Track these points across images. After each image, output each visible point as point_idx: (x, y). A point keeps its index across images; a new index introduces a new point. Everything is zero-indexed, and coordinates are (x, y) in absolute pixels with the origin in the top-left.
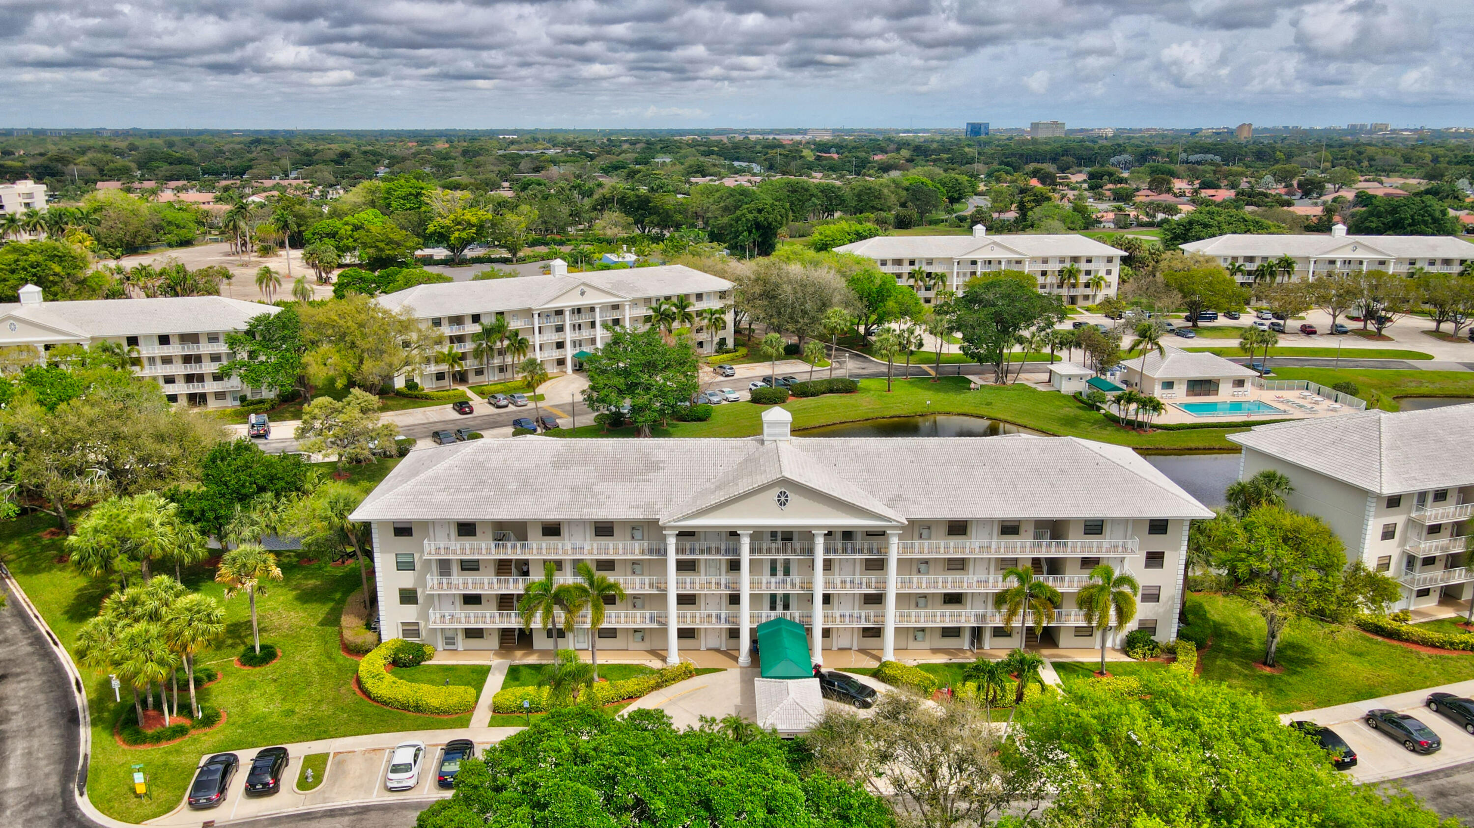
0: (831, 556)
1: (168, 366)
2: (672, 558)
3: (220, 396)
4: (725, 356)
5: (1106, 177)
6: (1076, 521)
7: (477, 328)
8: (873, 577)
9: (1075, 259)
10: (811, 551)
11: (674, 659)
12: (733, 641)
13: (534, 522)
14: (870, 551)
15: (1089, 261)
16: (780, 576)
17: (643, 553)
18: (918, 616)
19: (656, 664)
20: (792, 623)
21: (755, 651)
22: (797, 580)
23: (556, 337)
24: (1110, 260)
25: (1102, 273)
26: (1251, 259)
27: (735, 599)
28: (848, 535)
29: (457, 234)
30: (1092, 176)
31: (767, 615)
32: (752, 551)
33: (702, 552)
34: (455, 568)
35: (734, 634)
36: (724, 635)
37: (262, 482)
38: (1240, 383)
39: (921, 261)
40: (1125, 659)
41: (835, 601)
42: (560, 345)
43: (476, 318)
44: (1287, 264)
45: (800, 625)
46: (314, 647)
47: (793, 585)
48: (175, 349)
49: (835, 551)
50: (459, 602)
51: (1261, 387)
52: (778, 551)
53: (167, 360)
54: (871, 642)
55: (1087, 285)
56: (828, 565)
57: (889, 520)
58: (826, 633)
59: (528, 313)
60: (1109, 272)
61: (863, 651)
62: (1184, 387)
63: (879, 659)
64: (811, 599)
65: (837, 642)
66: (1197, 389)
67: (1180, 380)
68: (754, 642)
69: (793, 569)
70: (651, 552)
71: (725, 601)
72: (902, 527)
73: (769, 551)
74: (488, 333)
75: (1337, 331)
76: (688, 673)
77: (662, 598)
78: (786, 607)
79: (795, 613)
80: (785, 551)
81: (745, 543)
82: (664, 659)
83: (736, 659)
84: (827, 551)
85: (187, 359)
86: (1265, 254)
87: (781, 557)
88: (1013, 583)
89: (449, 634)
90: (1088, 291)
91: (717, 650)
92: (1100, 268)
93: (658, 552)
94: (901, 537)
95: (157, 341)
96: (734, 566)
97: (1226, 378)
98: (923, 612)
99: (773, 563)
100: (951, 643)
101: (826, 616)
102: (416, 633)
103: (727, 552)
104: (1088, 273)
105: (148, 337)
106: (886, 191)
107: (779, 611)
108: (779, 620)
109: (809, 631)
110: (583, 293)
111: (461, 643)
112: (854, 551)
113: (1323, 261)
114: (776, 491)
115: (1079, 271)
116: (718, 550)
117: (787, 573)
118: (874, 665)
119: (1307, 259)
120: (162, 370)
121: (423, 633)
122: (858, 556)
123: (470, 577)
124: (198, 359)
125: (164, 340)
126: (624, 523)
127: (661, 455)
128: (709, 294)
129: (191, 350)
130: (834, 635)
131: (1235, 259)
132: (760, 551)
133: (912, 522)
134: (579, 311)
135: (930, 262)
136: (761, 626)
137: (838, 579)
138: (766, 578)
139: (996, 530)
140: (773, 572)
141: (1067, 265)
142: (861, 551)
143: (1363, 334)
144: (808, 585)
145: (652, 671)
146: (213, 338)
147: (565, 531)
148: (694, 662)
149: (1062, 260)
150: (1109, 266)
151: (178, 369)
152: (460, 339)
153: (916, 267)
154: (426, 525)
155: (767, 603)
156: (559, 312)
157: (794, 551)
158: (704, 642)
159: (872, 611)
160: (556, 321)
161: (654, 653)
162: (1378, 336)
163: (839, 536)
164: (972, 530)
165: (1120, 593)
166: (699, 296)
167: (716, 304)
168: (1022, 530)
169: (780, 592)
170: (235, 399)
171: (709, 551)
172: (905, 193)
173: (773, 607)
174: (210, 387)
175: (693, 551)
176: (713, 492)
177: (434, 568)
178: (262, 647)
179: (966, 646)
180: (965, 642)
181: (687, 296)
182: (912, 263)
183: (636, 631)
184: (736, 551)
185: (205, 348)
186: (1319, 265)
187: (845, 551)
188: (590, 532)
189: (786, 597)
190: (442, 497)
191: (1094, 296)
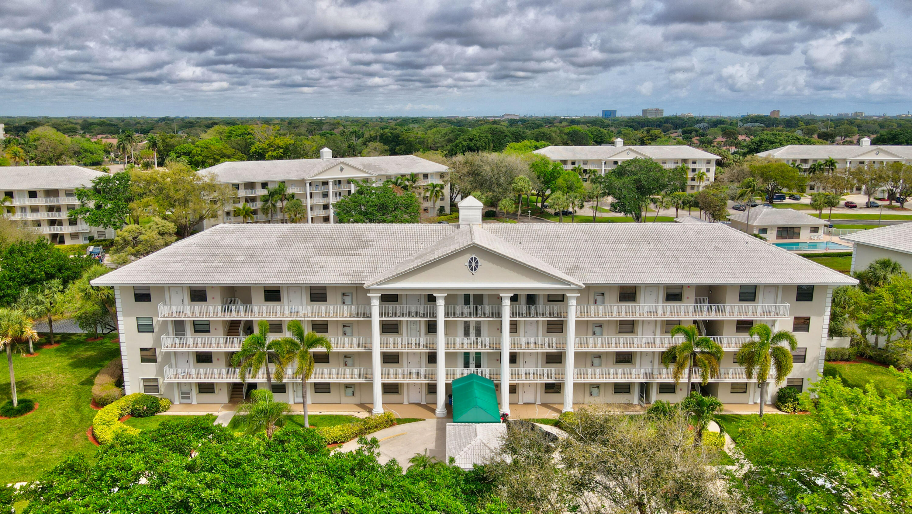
0: (517, 318)
1: (35, 214)
2: (376, 320)
3: (74, 236)
4: (443, 217)
6: (732, 286)
7: (265, 192)
8: (554, 338)
9: (685, 161)
10: (499, 314)
11: (379, 409)
12: (431, 396)
13: (257, 286)
14: (551, 314)
15: (694, 162)
16: (472, 337)
17: (351, 315)
18: (594, 374)
19: (363, 415)
20: (483, 378)
21: (449, 405)
22: (487, 342)
23: (322, 201)
24: (709, 162)
25: (704, 170)
26: (805, 161)
27: (432, 358)
28: (531, 299)
29: (270, 153)
31: (460, 371)
32: (447, 314)
33: (403, 315)
34: (189, 329)
35: (432, 389)
36: (424, 390)
38: (815, 230)
39: (579, 161)
40: (776, 411)
41: (520, 360)
42: (326, 207)
43: (264, 185)
44: (831, 163)
45: (490, 381)
46: (68, 402)
47: (483, 345)
48: (40, 201)
49: (521, 315)
50: (193, 360)
51: (829, 234)
52: (470, 314)
53: (35, 209)
54: (552, 398)
55: (693, 179)
56: (514, 327)
57: (568, 283)
58: (513, 389)
59: (301, 182)
60: (708, 170)
61: (545, 405)
62: (775, 233)
63: (560, 411)
64: (498, 357)
65: (523, 396)
66: (785, 234)
67: (772, 227)
68: (449, 396)
69: (484, 329)
70: (358, 315)
71: (425, 360)
72: (580, 290)
73: (462, 314)
74: (272, 194)
75: (872, 206)
76: (390, 422)
77: (368, 356)
78: (478, 365)
79: (486, 370)
80: (476, 314)
81: (441, 303)
82: (370, 411)
83: (433, 411)
84: (513, 314)
85: (51, 209)
86: (815, 157)
87: (473, 319)
88: (680, 340)
89: (185, 389)
90: (695, 183)
91: (418, 404)
92: (703, 168)
93: (364, 315)
94: (579, 301)
95: (27, 195)
96: (432, 328)
97: (805, 226)
98: (598, 370)
99: (467, 326)
100: (622, 398)
101: (512, 374)
102: (156, 388)
103: (425, 315)
104: (694, 170)
105: (21, 192)
107: (472, 368)
108: (470, 376)
109: (498, 386)
110: (342, 170)
111: (195, 397)
112: (537, 314)
113: (855, 161)
114: (467, 257)
115: (688, 169)
116: (417, 314)
117: (478, 333)
118: (555, 416)
119: (845, 161)
120: (31, 217)
121: (162, 388)
122: (540, 319)
123: (201, 338)
124: (58, 209)
125: (33, 194)
126: (336, 288)
127: (371, 236)
128: (432, 174)
129: (53, 202)
130: (520, 391)
131: (795, 161)
132: (454, 314)
133: (589, 288)
134: (340, 182)
135: (586, 162)
136: (456, 381)
137: (523, 341)
138: (460, 338)
139: (662, 296)
140: (466, 333)
141: (680, 165)
142: (543, 315)
143: (890, 207)
144: (497, 345)
145: (358, 420)
146: (69, 193)
147: (284, 295)
148: (396, 413)
149: (676, 162)
150: (708, 166)
151: (43, 216)
152: (253, 200)
153: (577, 166)
154: (161, 289)
155: (461, 361)
156: (325, 183)
157: (484, 314)
158: (406, 397)
159: (553, 369)
160: (322, 189)
161: (362, 406)
162: (902, 208)
163: (523, 300)
164: (641, 296)
165: (778, 349)
166: (426, 176)
167: (438, 181)
168: (684, 296)
169: (473, 350)
170: (85, 239)
171: (409, 314)
172: (566, 136)
173: (467, 365)
174: (67, 229)
175: (395, 314)
176: (413, 261)
177: (171, 329)
178: (20, 402)
179: (636, 401)
180: (635, 397)
181: (416, 175)
182: (573, 163)
183: (347, 386)
184: (433, 314)
185: (63, 201)
186: (853, 165)
187: (529, 314)
188: (306, 296)
189: (478, 355)
190: (179, 267)
191: (698, 187)
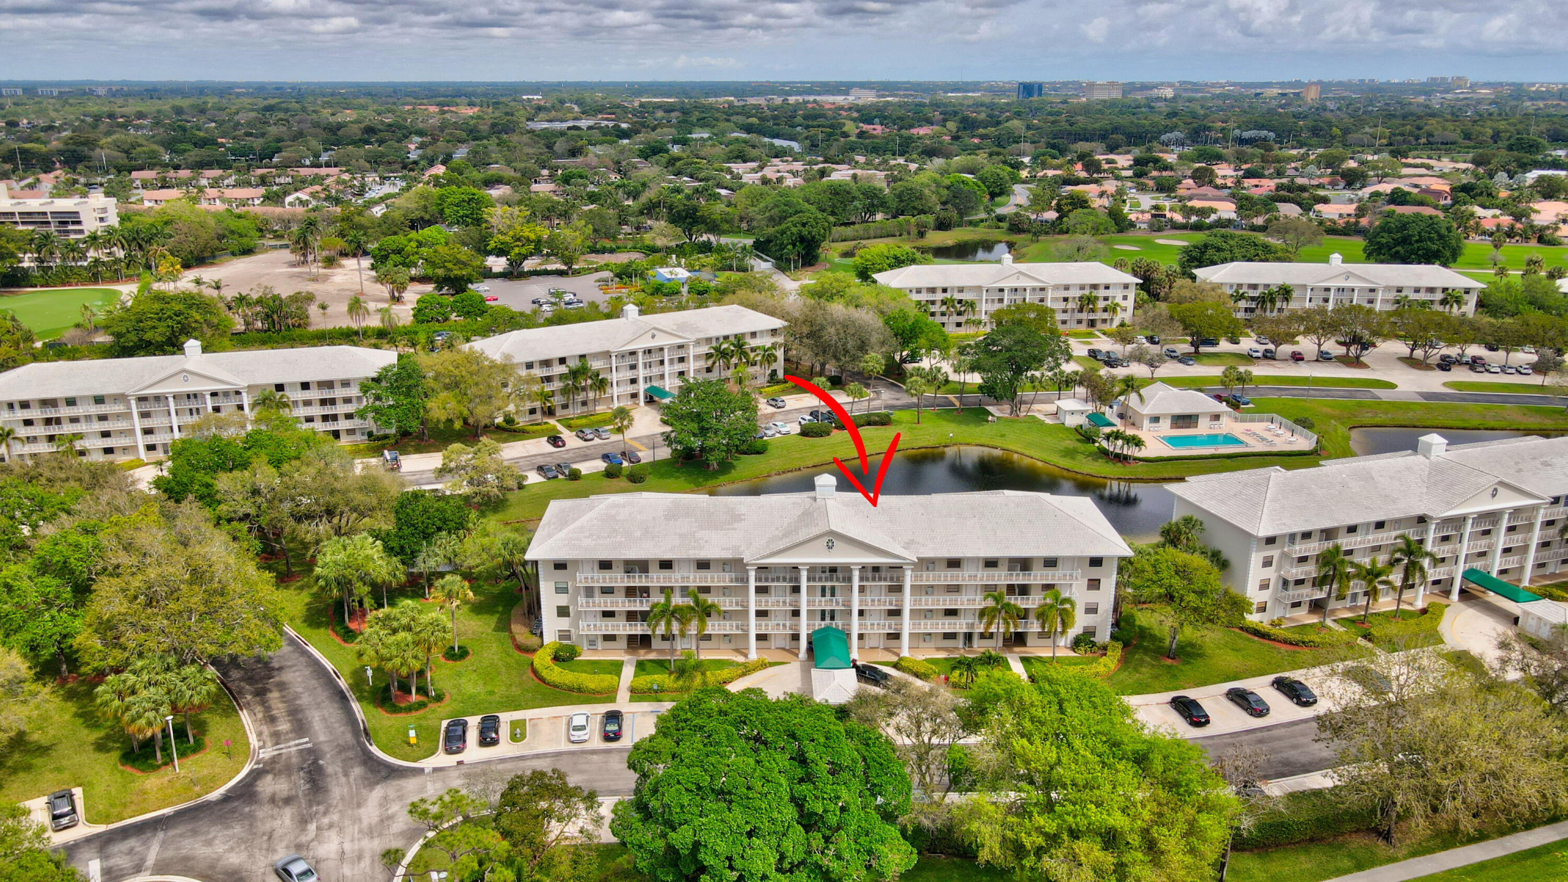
0: (864, 583)
1: (309, 408)
2: (752, 584)
3: (351, 432)
4: (776, 387)
5: (1151, 164)
6: (1038, 558)
8: (894, 597)
9: (1095, 287)
10: (850, 579)
11: (753, 655)
12: (795, 642)
13: (654, 560)
14: (892, 579)
15: (1107, 288)
16: (828, 597)
17: (731, 581)
18: (926, 624)
19: (740, 659)
20: (837, 630)
21: (810, 649)
22: (840, 599)
23: (630, 374)
24: (1126, 286)
25: (1119, 300)
26: (1254, 287)
27: (796, 613)
28: (876, 569)
29: (517, 250)
30: (1137, 162)
31: (819, 624)
32: (809, 580)
33: (773, 580)
34: (597, 592)
35: (796, 637)
36: (788, 639)
37: (439, 523)
38: (1216, 417)
39: (953, 289)
40: (1072, 654)
41: (867, 614)
42: (633, 381)
43: (562, 361)
44: (1286, 292)
45: (842, 632)
46: (495, 647)
47: (837, 603)
48: (314, 394)
49: (867, 580)
50: (599, 616)
52: (826, 580)
53: (307, 403)
54: (893, 643)
55: (1105, 310)
56: (862, 589)
57: (905, 559)
58: (861, 637)
59: (607, 355)
60: (1125, 298)
61: (887, 649)
62: (1169, 422)
63: (898, 655)
64: (850, 612)
65: (868, 643)
66: (1180, 422)
67: (1165, 416)
68: (810, 643)
69: (837, 592)
70: (737, 580)
71: (789, 615)
72: (913, 564)
73: (820, 579)
74: (574, 374)
75: (1324, 357)
76: (764, 665)
77: (746, 612)
78: (832, 618)
79: (839, 623)
80: (832, 580)
81: (804, 575)
82: (746, 656)
83: (797, 655)
84: (861, 579)
85: (323, 402)
86: (1267, 282)
87: (829, 584)
88: (990, 603)
89: (592, 638)
90: (1106, 316)
91: (783, 649)
92: (1117, 295)
93: (742, 580)
94: (913, 570)
95: (299, 387)
96: (796, 590)
97: (1205, 414)
98: (929, 622)
99: (823, 589)
100: (950, 643)
101: (860, 625)
102: (569, 637)
103: (791, 580)
104: (1106, 299)
105: (292, 384)
106: (927, 191)
107: (828, 621)
108: (827, 628)
109: (849, 635)
110: (653, 337)
111: (600, 644)
112: (880, 579)
113: (1320, 288)
114: (826, 539)
115: (1096, 298)
116: (784, 580)
117: (833, 595)
118: (895, 659)
119: (1304, 287)
120: (302, 412)
121: (574, 637)
122: (883, 583)
123: (609, 599)
124: (333, 402)
125: (305, 386)
126: (717, 561)
127: (742, 510)
128: (762, 332)
129: (327, 394)
130: (866, 638)
131: (1240, 286)
132: (814, 580)
133: (921, 560)
134: (650, 351)
135: (961, 290)
136: (815, 632)
137: (869, 599)
138: (818, 598)
139: (981, 564)
140: (823, 595)
141: (1087, 292)
142: (885, 580)
143: (1345, 361)
144: (848, 604)
145: (738, 664)
146: (346, 384)
147: (675, 566)
148: (768, 658)
149: (1082, 287)
150: (1126, 292)
151: (316, 411)
152: (548, 379)
153: (948, 295)
154: (576, 562)
155: (819, 616)
156: (633, 353)
157: (838, 580)
158: (773, 643)
159: (893, 621)
160: (630, 361)
161: (738, 651)
162: (1356, 363)
163: (870, 570)
164: (964, 565)
165: (1064, 609)
166: (753, 334)
167: (767, 342)
168: (999, 564)
169: (829, 608)
170: (363, 434)
171: (778, 579)
172: (946, 192)
173: (823, 619)
174: (343, 425)
175: (767, 580)
176: (781, 539)
177: (582, 592)
178: (459, 648)
179: (961, 646)
180: (960, 643)
181: (743, 335)
182: (945, 290)
183: (725, 635)
184: (797, 579)
185: (339, 393)
186: (1315, 292)
187: (874, 579)
188: (693, 566)
189: (832, 612)
190: (588, 542)
191: (1112, 320)
